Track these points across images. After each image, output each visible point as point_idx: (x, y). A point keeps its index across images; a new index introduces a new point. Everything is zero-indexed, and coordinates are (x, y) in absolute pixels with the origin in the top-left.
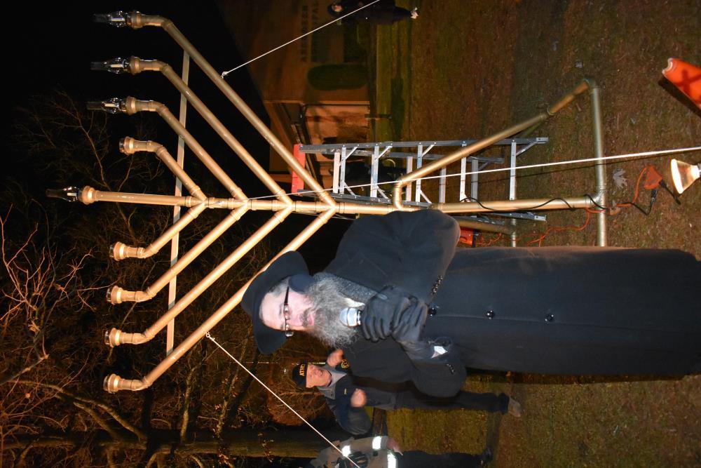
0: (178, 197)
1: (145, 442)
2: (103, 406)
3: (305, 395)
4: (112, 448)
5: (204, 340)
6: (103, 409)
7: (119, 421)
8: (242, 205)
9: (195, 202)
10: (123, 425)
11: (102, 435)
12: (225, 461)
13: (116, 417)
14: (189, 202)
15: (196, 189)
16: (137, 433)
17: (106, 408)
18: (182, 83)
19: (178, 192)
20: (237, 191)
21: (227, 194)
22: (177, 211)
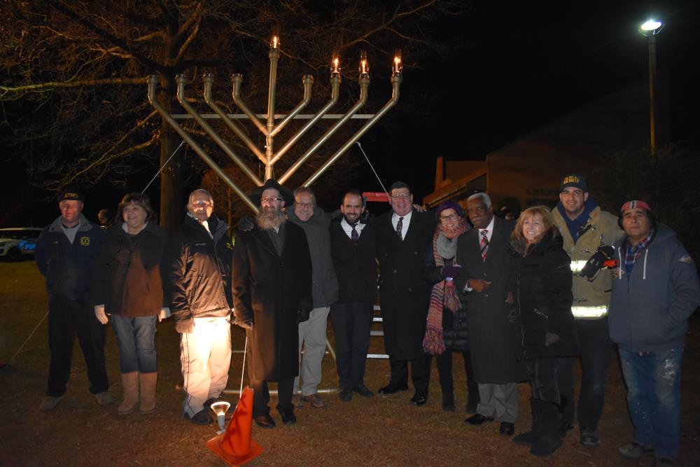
0: (273, 117)
1: (170, 64)
2: (197, 29)
3: (227, 203)
4: (164, 36)
5: (181, 139)
6: (195, 29)
7: (186, 43)
8: (269, 161)
9: (270, 129)
10: (183, 46)
11: (175, 28)
12: (154, 136)
13: (189, 39)
14: (270, 125)
15: (278, 129)
16: (177, 58)
17: (196, 31)
18: (352, 114)
19: (277, 117)
20: (277, 157)
21: (275, 151)
22: (265, 116)
